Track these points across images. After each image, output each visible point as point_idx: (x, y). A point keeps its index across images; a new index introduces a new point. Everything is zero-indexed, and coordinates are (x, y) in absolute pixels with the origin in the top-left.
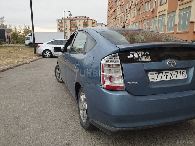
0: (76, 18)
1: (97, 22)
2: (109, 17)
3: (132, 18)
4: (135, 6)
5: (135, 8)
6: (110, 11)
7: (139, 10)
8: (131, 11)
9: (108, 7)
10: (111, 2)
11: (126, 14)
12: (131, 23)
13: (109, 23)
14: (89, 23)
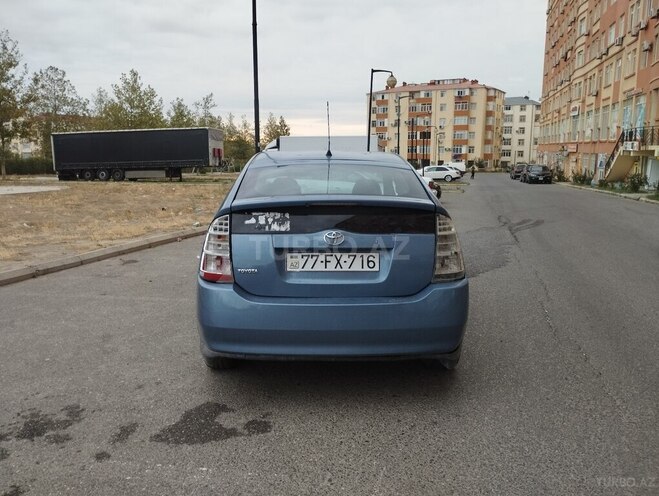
0: (433, 83)
1: (506, 96)
2: (550, 77)
3: (626, 79)
4: (637, 35)
5: (639, 41)
6: (551, 54)
7: (650, 50)
8: (624, 53)
9: (548, 40)
10: (556, 24)
11: (605, 64)
12: (622, 98)
13: (546, 96)
14: (474, 99)
